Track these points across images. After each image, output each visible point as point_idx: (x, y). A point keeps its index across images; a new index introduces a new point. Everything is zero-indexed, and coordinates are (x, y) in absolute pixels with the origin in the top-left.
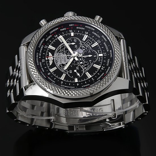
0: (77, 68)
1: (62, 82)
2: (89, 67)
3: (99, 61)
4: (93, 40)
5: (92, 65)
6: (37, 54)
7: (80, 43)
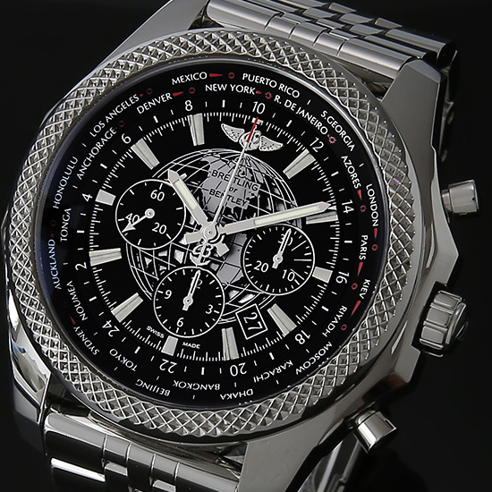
0: (160, 228)
1: (125, 139)
2: (141, 274)
3: (149, 328)
4: (257, 349)
5: (146, 291)
6: (297, 94)
7: (270, 291)
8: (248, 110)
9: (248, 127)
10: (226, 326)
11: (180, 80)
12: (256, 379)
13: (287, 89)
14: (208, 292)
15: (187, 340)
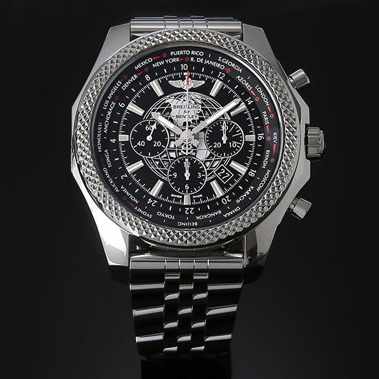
0: (157, 144)
1: (122, 105)
2: (157, 169)
3: (172, 195)
4: (232, 186)
5: (163, 178)
6: (202, 54)
7: (226, 156)
8: (179, 70)
9: (183, 78)
10: (212, 180)
11: (139, 66)
12: (238, 201)
13: (196, 53)
14: (195, 167)
15: (194, 195)
